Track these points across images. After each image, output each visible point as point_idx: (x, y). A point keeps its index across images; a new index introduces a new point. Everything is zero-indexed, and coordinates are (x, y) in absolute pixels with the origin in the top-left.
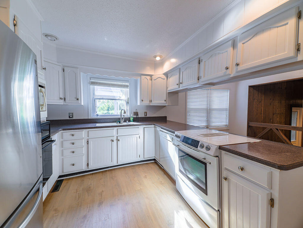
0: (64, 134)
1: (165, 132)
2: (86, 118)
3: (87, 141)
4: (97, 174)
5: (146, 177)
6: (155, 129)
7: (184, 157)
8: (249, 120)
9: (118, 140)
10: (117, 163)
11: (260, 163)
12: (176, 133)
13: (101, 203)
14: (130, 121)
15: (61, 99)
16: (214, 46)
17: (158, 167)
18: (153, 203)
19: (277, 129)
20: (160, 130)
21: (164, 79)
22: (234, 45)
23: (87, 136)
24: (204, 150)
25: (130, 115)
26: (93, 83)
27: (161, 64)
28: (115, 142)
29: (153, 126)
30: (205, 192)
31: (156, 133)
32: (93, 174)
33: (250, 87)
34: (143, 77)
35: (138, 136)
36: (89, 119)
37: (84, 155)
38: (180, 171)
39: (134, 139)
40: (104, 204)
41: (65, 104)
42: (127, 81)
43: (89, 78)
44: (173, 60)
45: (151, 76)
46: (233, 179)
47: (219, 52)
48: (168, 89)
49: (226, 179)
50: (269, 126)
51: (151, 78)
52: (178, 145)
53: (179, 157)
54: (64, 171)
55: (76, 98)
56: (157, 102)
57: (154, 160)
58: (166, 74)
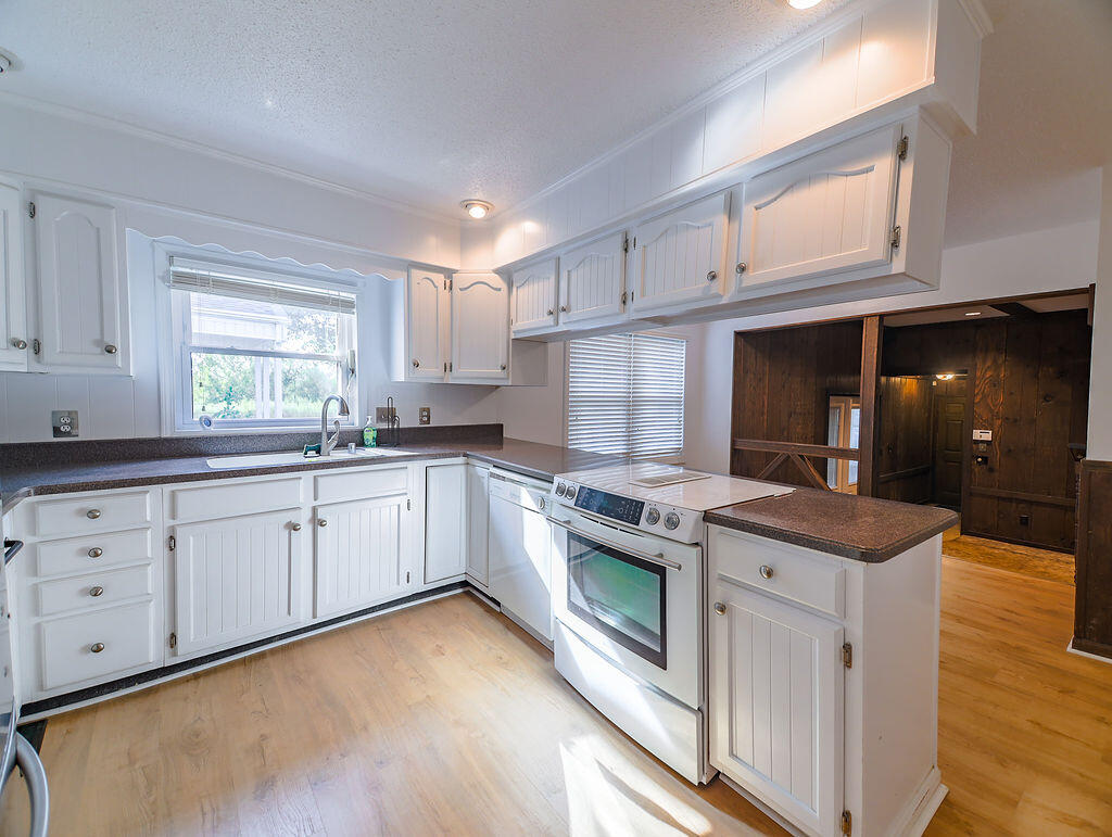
0: (42, 510)
1: (513, 481)
2: (153, 435)
3: (167, 537)
4: (220, 675)
5: (439, 651)
6: (467, 472)
7: (583, 559)
8: (737, 432)
9: (317, 522)
10: (314, 616)
11: (816, 548)
12: (558, 479)
13: (265, 784)
14: (361, 444)
15: (16, 344)
16: (671, 201)
17: (479, 610)
18: (484, 736)
19: (802, 457)
20: (492, 475)
21: (500, 290)
22: (732, 209)
23: (167, 513)
24: (660, 528)
25: (363, 419)
26: (183, 280)
27: (486, 232)
28: (306, 530)
29: (461, 460)
30: (660, 660)
31: (472, 485)
32: (196, 676)
33: (738, 334)
34: (417, 274)
35: (403, 501)
36: (166, 440)
37: (150, 601)
38: (573, 608)
39: (386, 511)
40: (279, 783)
41: (39, 368)
42: (349, 284)
43: (162, 259)
44: (530, 227)
45: (449, 273)
46: (742, 605)
47: (690, 223)
48: (513, 328)
49: (722, 609)
50: (781, 447)
51: (448, 282)
52: (568, 522)
53: (569, 560)
54: (49, 683)
55: (98, 343)
56: (472, 371)
57: (464, 584)
58: (508, 274)
